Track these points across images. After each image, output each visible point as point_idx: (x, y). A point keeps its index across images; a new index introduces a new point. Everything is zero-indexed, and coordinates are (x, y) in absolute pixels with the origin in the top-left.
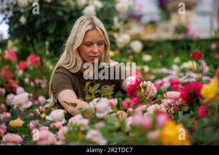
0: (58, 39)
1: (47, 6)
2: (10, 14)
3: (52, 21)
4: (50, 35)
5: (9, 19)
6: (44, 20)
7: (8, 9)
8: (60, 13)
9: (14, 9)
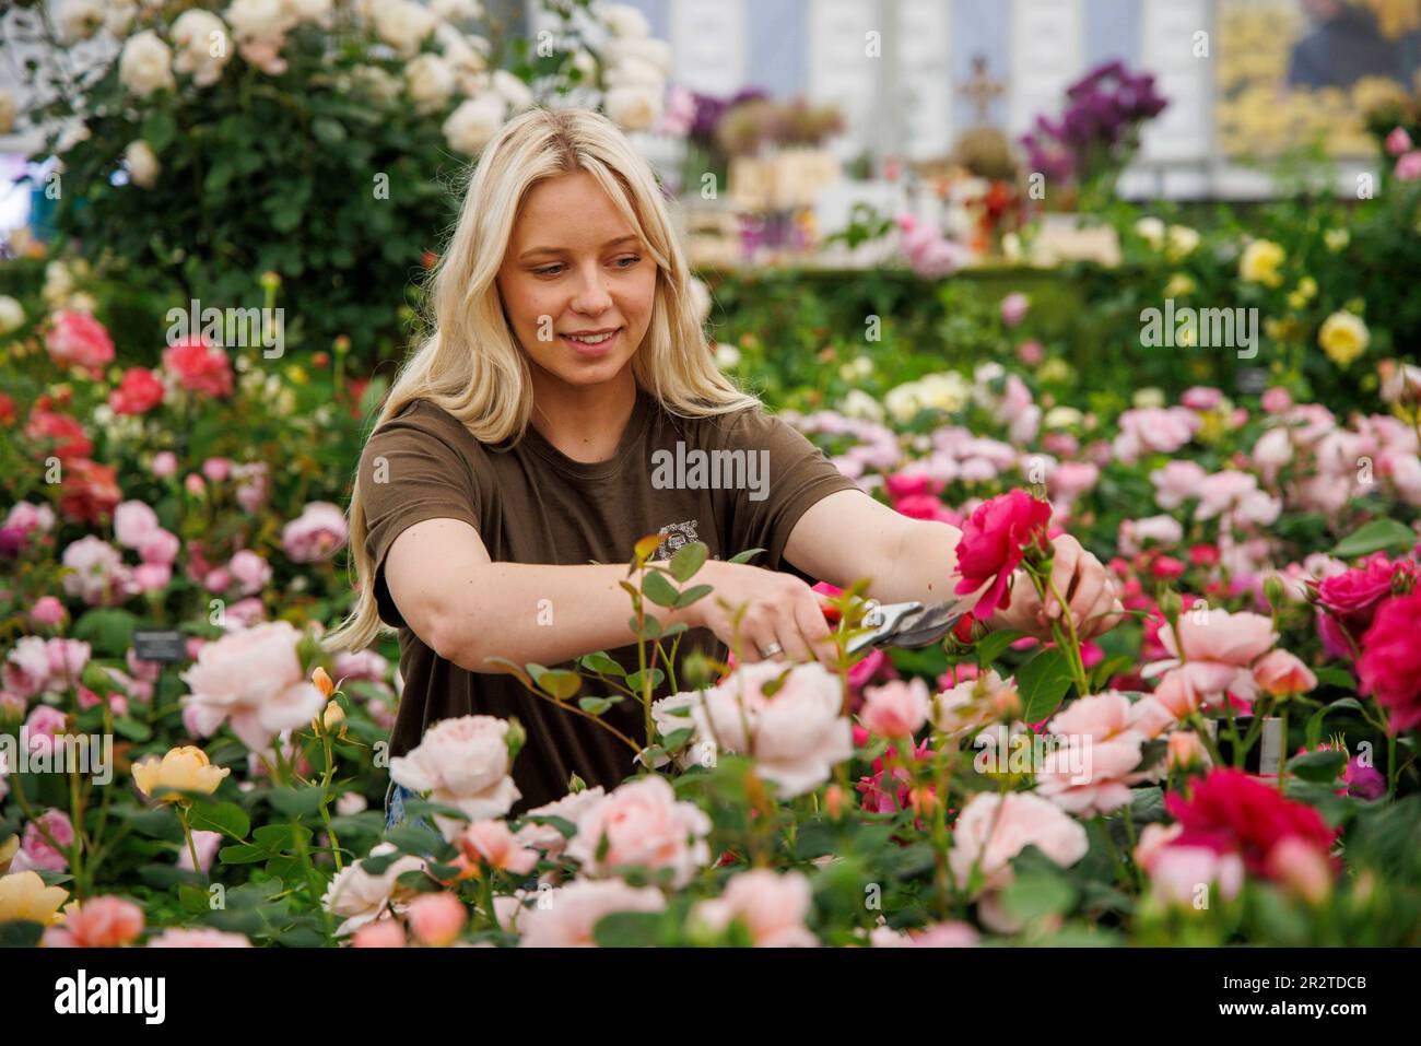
0: (317, 260)
1: (268, 91)
2: (73, 132)
3: (292, 172)
4: (280, 238)
5: (65, 157)
6: (251, 163)
7: (62, 108)
8: (332, 132)
9: (88, 106)
